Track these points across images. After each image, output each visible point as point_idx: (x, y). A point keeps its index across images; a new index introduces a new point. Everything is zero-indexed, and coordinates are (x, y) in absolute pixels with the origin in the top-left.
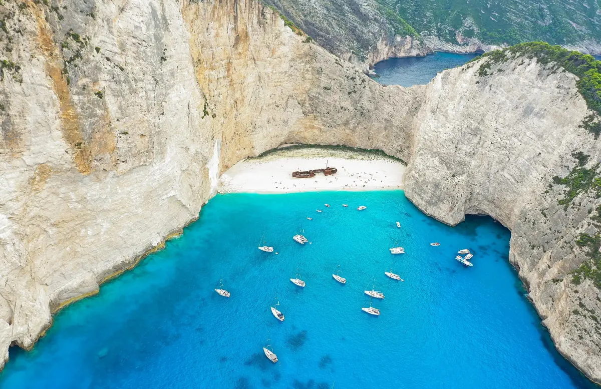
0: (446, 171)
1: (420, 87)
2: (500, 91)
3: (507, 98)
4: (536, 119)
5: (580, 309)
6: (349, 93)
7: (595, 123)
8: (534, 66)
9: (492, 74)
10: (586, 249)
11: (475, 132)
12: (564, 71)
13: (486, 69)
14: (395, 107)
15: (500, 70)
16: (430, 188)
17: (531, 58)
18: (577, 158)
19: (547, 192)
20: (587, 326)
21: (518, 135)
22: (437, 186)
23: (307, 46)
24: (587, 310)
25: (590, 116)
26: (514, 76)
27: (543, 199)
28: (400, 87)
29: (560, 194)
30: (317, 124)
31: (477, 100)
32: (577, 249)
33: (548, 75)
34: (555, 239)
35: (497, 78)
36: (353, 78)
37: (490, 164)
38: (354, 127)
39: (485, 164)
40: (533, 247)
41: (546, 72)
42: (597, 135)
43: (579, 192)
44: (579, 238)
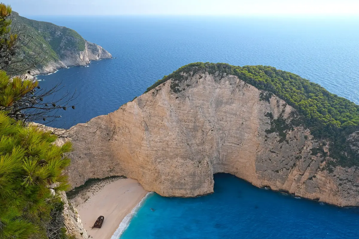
0: (192, 162)
1: (99, 118)
3: (203, 100)
4: (228, 106)
5: (341, 182)
7: (265, 96)
8: (209, 77)
9: (184, 90)
10: (319, 155)
11: (195, 129)
12: (227, 75)
13: (176, 87)
14: (86, 141)
15: (188, 86)
17: (204, 73)
18: (269, 116)
19: (266, 140)
20: (349, 187)
21: (221, 119)
22: (193, 175)
24: (344, 180)
25: (261, 93)
26: (201, 87)
27: (267, 145)
28: (82, 124)
29: (276, 138)
31: (182, 108)
32: (314, 158)
33: (220, 80)
34: (291, 160)
35: (190, 90)
37: (218, 143)
40: (277, 171)
41: (217, 79)
42: (269, 101)
43: (286, 132)
44: (311, 152)
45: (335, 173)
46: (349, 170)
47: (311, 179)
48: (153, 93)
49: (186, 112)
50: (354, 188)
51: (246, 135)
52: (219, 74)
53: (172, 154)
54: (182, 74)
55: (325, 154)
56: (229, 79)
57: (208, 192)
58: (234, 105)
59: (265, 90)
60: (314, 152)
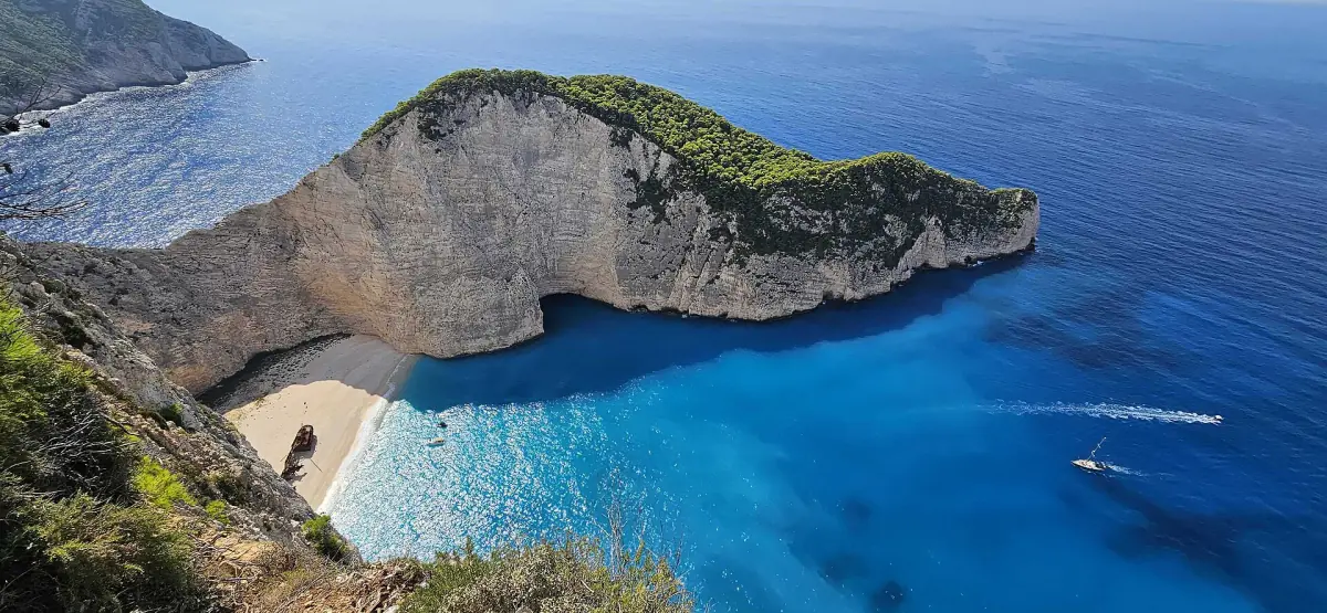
0: (493, 282)
2: (481, 149)
3: (497, 153)
4: (550, 162)
5: (759, 281)
7: (620, 137)
8: (502, 102)
9: (451, 131)
10: (722, 238)
11: (489, 214)
12: (540, 96)
13: (432, 128)
14: (225, 269)
15: (458, 122)
16: (490, 317)
17: (491, 94)
18: (631, 176)
19: (630, 223)
20: (770, 287)
21: (541, 189)
22: (500, 306)
24: (764, 276)
25: (612, 132)
26: (488, 123)
27: (632, 231)
29: (648, 216)
31: (453, 173)
33: (527, 107)
34: (678, 254)
35: (465, 133)
40: (656, 277)
41: (521, 104)
42: (628, 147)
43: (665, 203)
44: (709, 236)
45: (748, 267)
46: (770, 259)
47: (711, 282)
48: (380, 143)
49: (464, 180)
50: (779, 288)
51: (594, 216)
52: (523, 95)
53: (446, 272)
54: (440, 96)
55: (731, 237)
56: (547, 106)
57: (534, 334)
58: (561, 158)
59: (620, 125)
60: (715, 234)
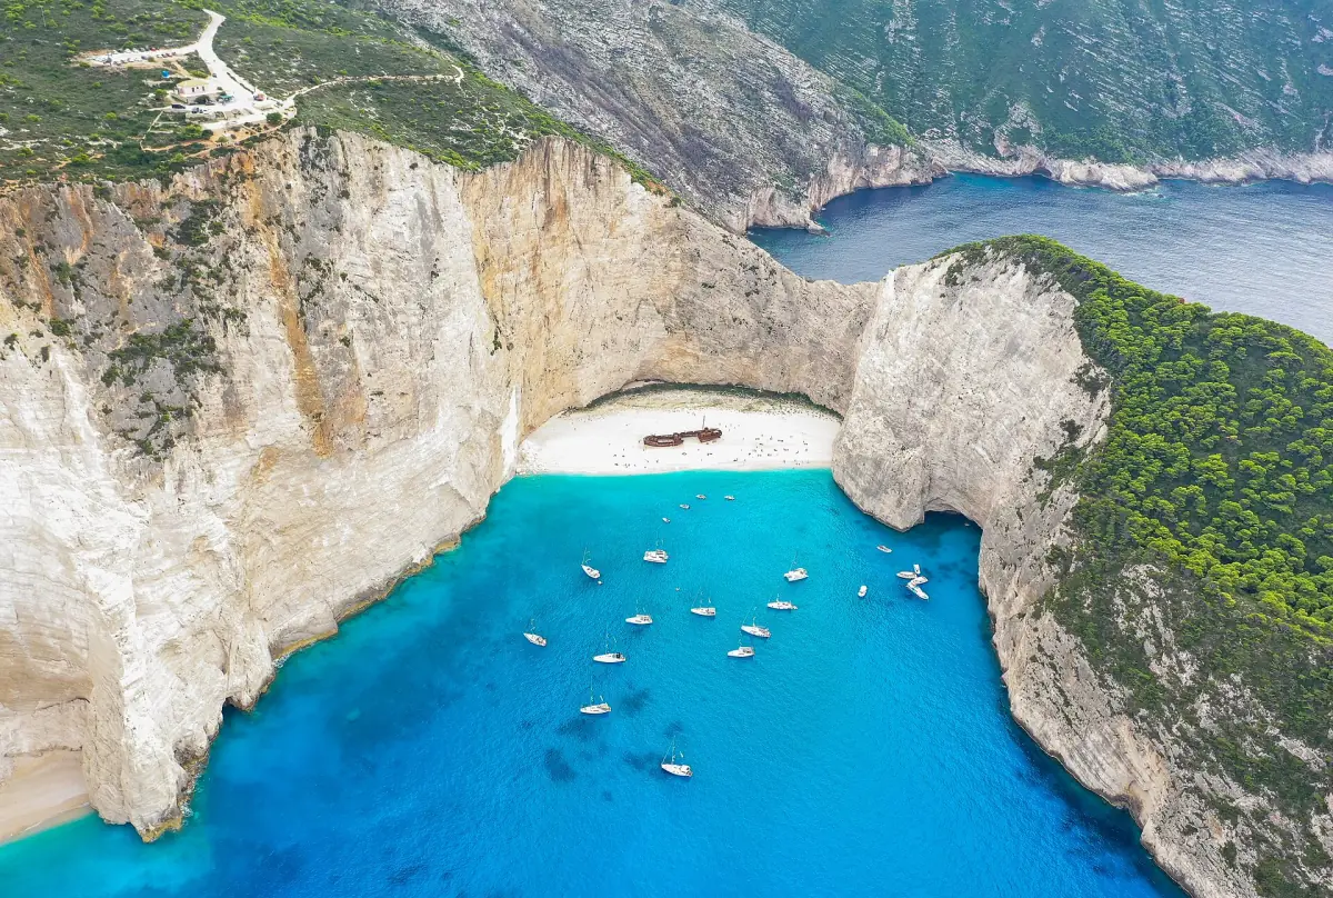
0: (893, 440)
1: (869, 286)
2: (975, 312)
3: (984, 325)
4: (1021, 363)
5: (1038, 655)
6: (748, 295)
7: (1091, 378)
8: (1020, 277)
9: (963, 284)
10: (1056, 568)
11: (937, 378)
12: (1060, 290)
13: (956, 273)
14: (828, 319)
15: (975, 279)
16: (868, 469)
17: (1017, 263)
18: (1067, 429)
19: (1025, 481)
20: (1045, 678)
21: (996, 386)
23: (672, 213)
24: (1046, 654)
25: (1085, 366)
26: (994, 292)
27: (1020, 492)
28: (837, 284)
29: (1040, 485)
30: (690, 347)
31: (942, 323)
32: (1045, 570)
33: (1039, 294)
34: (1028, 554)
35: (971, 291)
36: (754, 269)
37: (956, 432)
38: (755, 354)
39: (950, 431)
40: (1004, 566)
41: (1036, 289)
42: (1093, 394)
44: (1049, 553)
45: (1038, 624)
46: (1064, 637)
48: (925, 269)
50: (1054, 692)
52: (1046, 281)
53: (878, 404)
54: (987, 249)
56: (1058, 301)
58: (1031, 366)
59: (1100, 363)
